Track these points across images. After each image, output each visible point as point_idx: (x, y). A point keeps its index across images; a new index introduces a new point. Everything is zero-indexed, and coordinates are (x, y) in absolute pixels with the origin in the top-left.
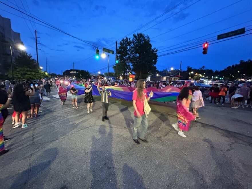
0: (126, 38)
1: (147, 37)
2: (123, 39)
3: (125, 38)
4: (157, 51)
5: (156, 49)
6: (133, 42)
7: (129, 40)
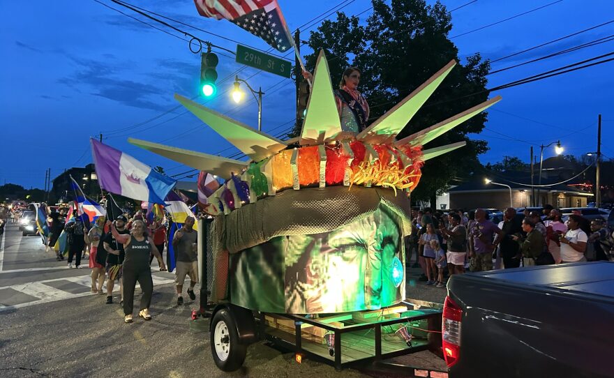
0: (341, 16)
1: (437, 11)
2: (327, 23)
3: (334, 19)
4: (484, 69)
5: (482, 62)
6: (373, 36)
7: (351, 28)
